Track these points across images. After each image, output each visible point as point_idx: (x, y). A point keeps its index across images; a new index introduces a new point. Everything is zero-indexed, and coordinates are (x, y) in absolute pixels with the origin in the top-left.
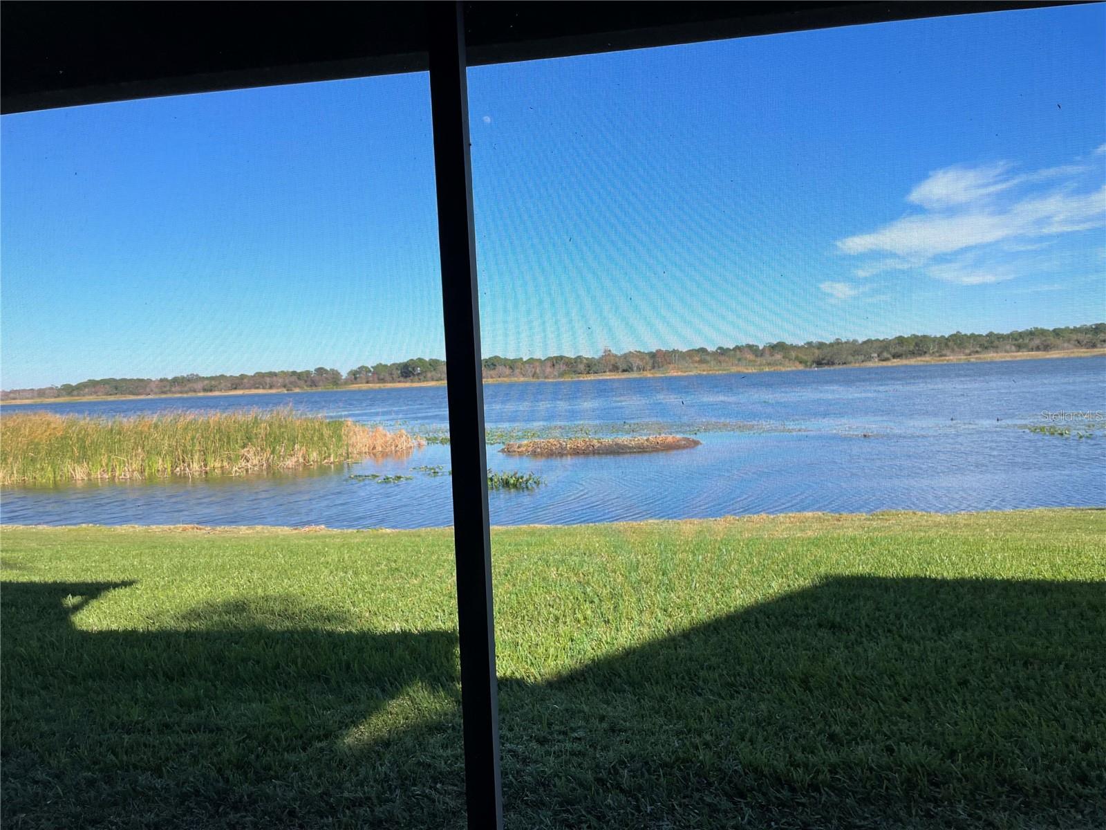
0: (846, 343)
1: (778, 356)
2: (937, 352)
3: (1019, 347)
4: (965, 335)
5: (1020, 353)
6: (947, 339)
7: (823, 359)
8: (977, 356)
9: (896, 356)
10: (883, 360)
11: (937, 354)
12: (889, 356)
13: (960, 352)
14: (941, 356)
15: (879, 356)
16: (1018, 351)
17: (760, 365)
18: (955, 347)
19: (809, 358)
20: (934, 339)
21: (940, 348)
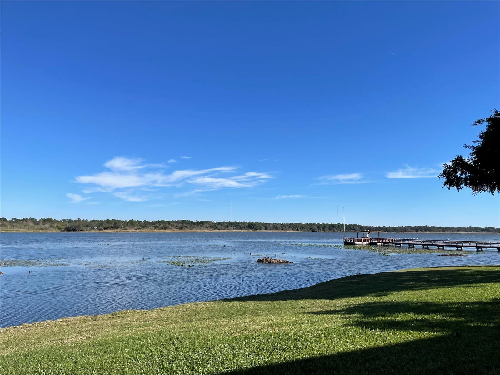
0: (83, 221)
1: (47, 225)
2: (123, 227)
3: (155, 228)
4: (135, 221)
5: (155, 230)
6: (127, 222)
7: (71, 228)
8: (139, 230)
9: (105, 228)
10: (100, 230)
11: (123, 229)
12: (102, 228)
13: (133, 228)
14: (125, 229)
15: (98, 228)
16: (155, 229)
17: (37, 229)
18: (131, 226)
19: (64, 227)
20: (122, 222)
21: (124, 226)
